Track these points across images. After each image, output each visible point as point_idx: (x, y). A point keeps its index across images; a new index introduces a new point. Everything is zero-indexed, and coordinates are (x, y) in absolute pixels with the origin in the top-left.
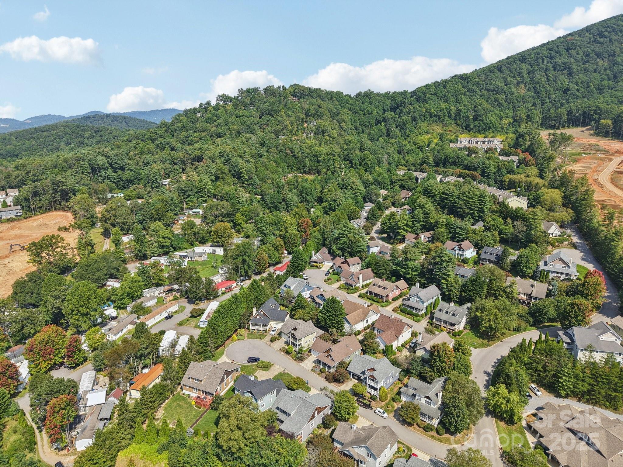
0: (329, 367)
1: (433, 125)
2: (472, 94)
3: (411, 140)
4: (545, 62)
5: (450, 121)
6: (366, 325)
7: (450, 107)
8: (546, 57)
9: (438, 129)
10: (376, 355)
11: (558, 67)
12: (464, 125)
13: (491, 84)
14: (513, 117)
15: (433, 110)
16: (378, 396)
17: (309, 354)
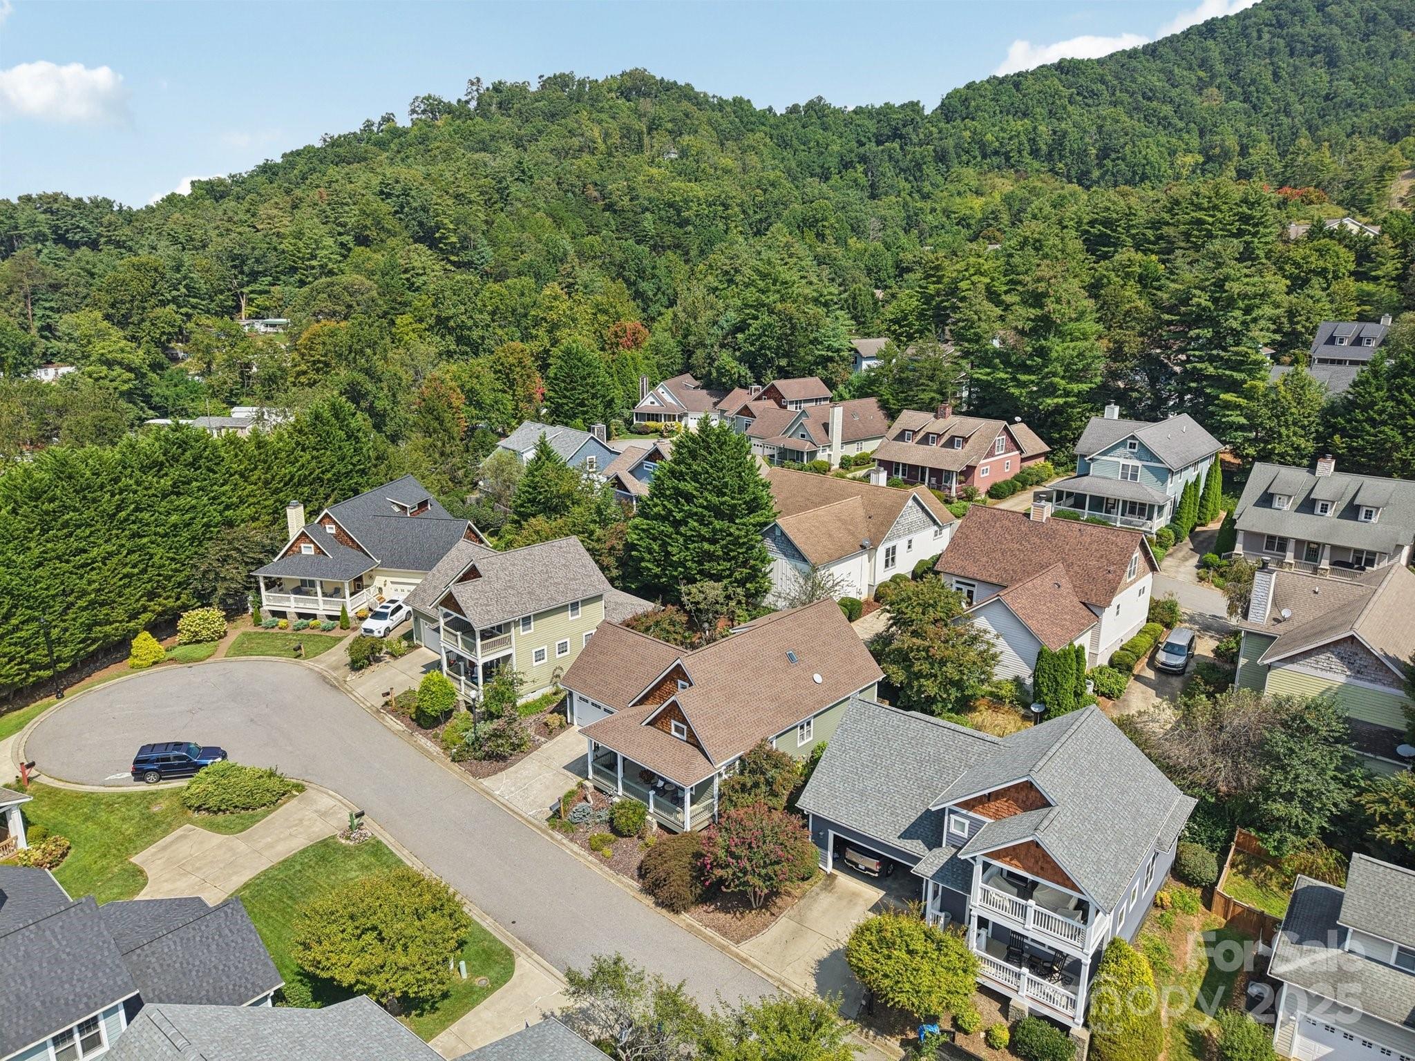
0: (672, 796)
1: (990, 175)
2: (1090, 101)
3: (937, 206)
4: (1266, 36)
5: (1036, 165)
6: (884, 576)
7: (1035, 128)
8: (1267, 25)
9: (1004, 185)
10: (976, 717)
11: (1299, 46)
12: (1073, 173)
13: (1134, 81)
14: (1204, 151)
15: (989, 137)
16: (1077, 1030)
17: (555, 719)
